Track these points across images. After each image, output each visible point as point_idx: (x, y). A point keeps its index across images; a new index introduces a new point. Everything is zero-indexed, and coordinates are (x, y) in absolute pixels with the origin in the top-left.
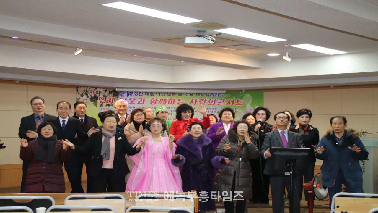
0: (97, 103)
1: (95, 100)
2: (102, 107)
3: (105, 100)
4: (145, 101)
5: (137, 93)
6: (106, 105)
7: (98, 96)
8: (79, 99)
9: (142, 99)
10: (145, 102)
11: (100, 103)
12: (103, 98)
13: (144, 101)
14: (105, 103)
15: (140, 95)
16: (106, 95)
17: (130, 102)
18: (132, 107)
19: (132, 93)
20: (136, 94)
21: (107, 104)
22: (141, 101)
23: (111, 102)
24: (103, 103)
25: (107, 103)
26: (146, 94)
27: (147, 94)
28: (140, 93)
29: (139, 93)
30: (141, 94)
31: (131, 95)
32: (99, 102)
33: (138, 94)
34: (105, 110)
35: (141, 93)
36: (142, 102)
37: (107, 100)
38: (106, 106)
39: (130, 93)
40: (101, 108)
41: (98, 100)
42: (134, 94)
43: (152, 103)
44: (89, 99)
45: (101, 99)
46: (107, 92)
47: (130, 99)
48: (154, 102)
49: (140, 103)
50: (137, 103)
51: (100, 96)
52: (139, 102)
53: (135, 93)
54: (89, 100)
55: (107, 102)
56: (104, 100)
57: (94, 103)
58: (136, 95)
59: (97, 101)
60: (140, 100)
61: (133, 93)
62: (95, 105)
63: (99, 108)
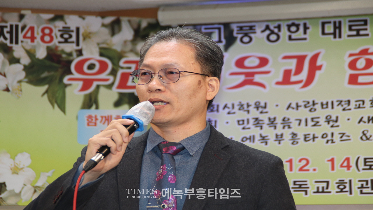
0: (68, 90)
1: (58, 74)
2: (92, 111)
3: (114, 73)
4: (320, 68)
5: (279, 27)
6: (116, 97)
7: (70, 54)
9: (301, 59)
10: (318, 73)
11: (84, 89)
12: (100, 62)
13: (314, 68)
14: (110, 86)
15: (294, 36)
16: (118, 48)
17: (241, 78)
18: (252, 103)
19: (251, 28)
20: (272, 32)
21: (121, 95)
22: (299, 70)
24: (102, 90)
25: (119, 87)
26: (323, 33)
27: (329, 29)
28: (293, 25)
29: (289, 27)
30: (300, 34)
31: (246, 39)
32: (81, 83)
33: (284, 33)
35: (298, 26)
36: (303, 76)
37: (120, 72)
38: (117, 104)
39: (241, 28)
40: (90, 117)
41: (70, 73)
42: (259, 36)
43: (361, 79)
44: (17, 72)
45: (91, 67)
46: (120, 30)
47: (240, 63)
48: (372, 70)
49: (293, 78)
50: (278, 83)
51: (80, 53)
52: (287, 74)
53: (267, 28)
54: (22, 75)
55: (123, 84)
56: (103, 76)
57: (46, 92)
58: (273, 37)
59: (66, 80)
60: (292, 65)
61: (258, 30)
62: (56, 102)
63: (77, 118)
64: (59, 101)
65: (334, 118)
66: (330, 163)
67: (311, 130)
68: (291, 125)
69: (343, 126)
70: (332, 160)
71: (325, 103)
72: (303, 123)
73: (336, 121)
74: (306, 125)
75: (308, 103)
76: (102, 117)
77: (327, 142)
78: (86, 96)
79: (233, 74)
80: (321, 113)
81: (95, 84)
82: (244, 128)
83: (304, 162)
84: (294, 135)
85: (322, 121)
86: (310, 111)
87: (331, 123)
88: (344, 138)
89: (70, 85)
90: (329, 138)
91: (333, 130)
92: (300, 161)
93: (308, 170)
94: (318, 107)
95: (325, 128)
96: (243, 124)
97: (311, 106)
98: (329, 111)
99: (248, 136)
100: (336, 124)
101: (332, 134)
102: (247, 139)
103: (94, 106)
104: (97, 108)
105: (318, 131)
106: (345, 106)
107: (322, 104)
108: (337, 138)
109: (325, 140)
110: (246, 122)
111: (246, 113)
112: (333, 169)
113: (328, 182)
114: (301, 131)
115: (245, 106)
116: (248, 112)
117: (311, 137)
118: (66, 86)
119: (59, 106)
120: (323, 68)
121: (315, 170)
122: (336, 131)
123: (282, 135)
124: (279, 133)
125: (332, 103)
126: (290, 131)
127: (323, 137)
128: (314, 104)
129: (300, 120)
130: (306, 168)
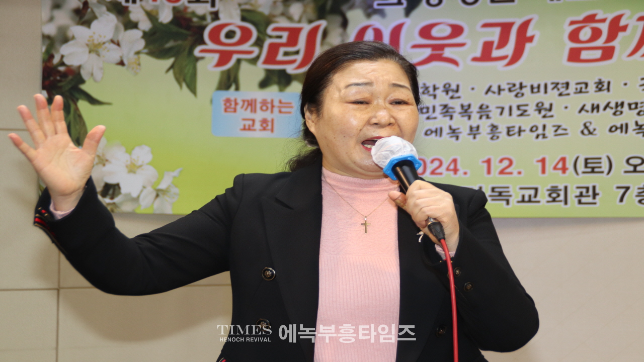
0: (200, 65)
1: (187, 43)
2: (231, 93)
3: (259, 43)
4: (531, 39)
6: (261, 75)
7: (203, 18)
8: (65, 40)
9: (506, 28)
10: (528, 46)
11: (220, 63)
12: (242, 28)
13: (523, 39)
14: (254, 61)
16: (265, 10)
17: (428, 52)
18: (440, 85)
21: (269, 72)
22: (503, 42)
23: (299, 58)
24: (244, 66)
25: (266, 62)
31: (434, 1)
32: (216, 57)
34: (254, 110)
36: (509, 49)
37: (268, 42)
38: (264, 84)
40: (228, 101)
41: (203, 42)
43: (584, 55)
44: (134, 39)
45: (230, 35)
47: (425, 32)
48: (600, 42)
49: (496, 53)
50: (475, 59)
51: (216, 16)
52: (488, 47)
54: (142, 44)
55: (270, 59)
56: (245, 47)
57: (172, 67)
59: (197, 52)
60: (494, 35)
62: (184, 80)
63: (211, 101)
64: (188, 79)
65: (547, 106)
66: (540, 164)
67: (516, 121)
68: (491, 115)
69: (559, 116)
70: (543, 161)
71: (535, 85)
72: (506, 111)
73: (550, 110)
74: (510, 114)
75: (514, 85)
76: (244, 101)
77: (537, 137)
78: (223, 73)
79: (415, 46)
80: (530, 99)
81: (235, 57)
82: (428, 118)
83: (506, 163)
84: (494, 127)
85: (531, 110)
86: (516, 96)
87: (543, 113)
88: (560, 131)
89: (202, 58)
90: (540, 131)
91: (546, 121)
92: (501, 161)
93: (511, 173)
94: (527, 91)
95: (534, 118)
96: (428, 112)
97: (517, 89)
98: (540, 97)
99: (434, 129)
100: (549, 114)
101: (544, 127)
102: (432, 132)
103: (233, 87)
104: (237, 89)
105: (525, 123)
106: (562, 90)
107: (532, 88)
108: (550, 131)
109: (535, 134)
110: (431, 110)
111: (432, 98)
112: (543, 171)
113: (536, 190)
114: (503, 122)
115: (431, 89)
116: (435, 96)
117: (516, 130)
118: (197, 59)
119: (189, 86)
120: (535, 40)
121: (520, 173)
122: (549, 122)
123: (478, 127)
124: (474, 125)
125: (546, 86)
126: (489, 122)
127: (531, 130)
128: (521, 87)
129: (503, 109)
130: (508, 170)
